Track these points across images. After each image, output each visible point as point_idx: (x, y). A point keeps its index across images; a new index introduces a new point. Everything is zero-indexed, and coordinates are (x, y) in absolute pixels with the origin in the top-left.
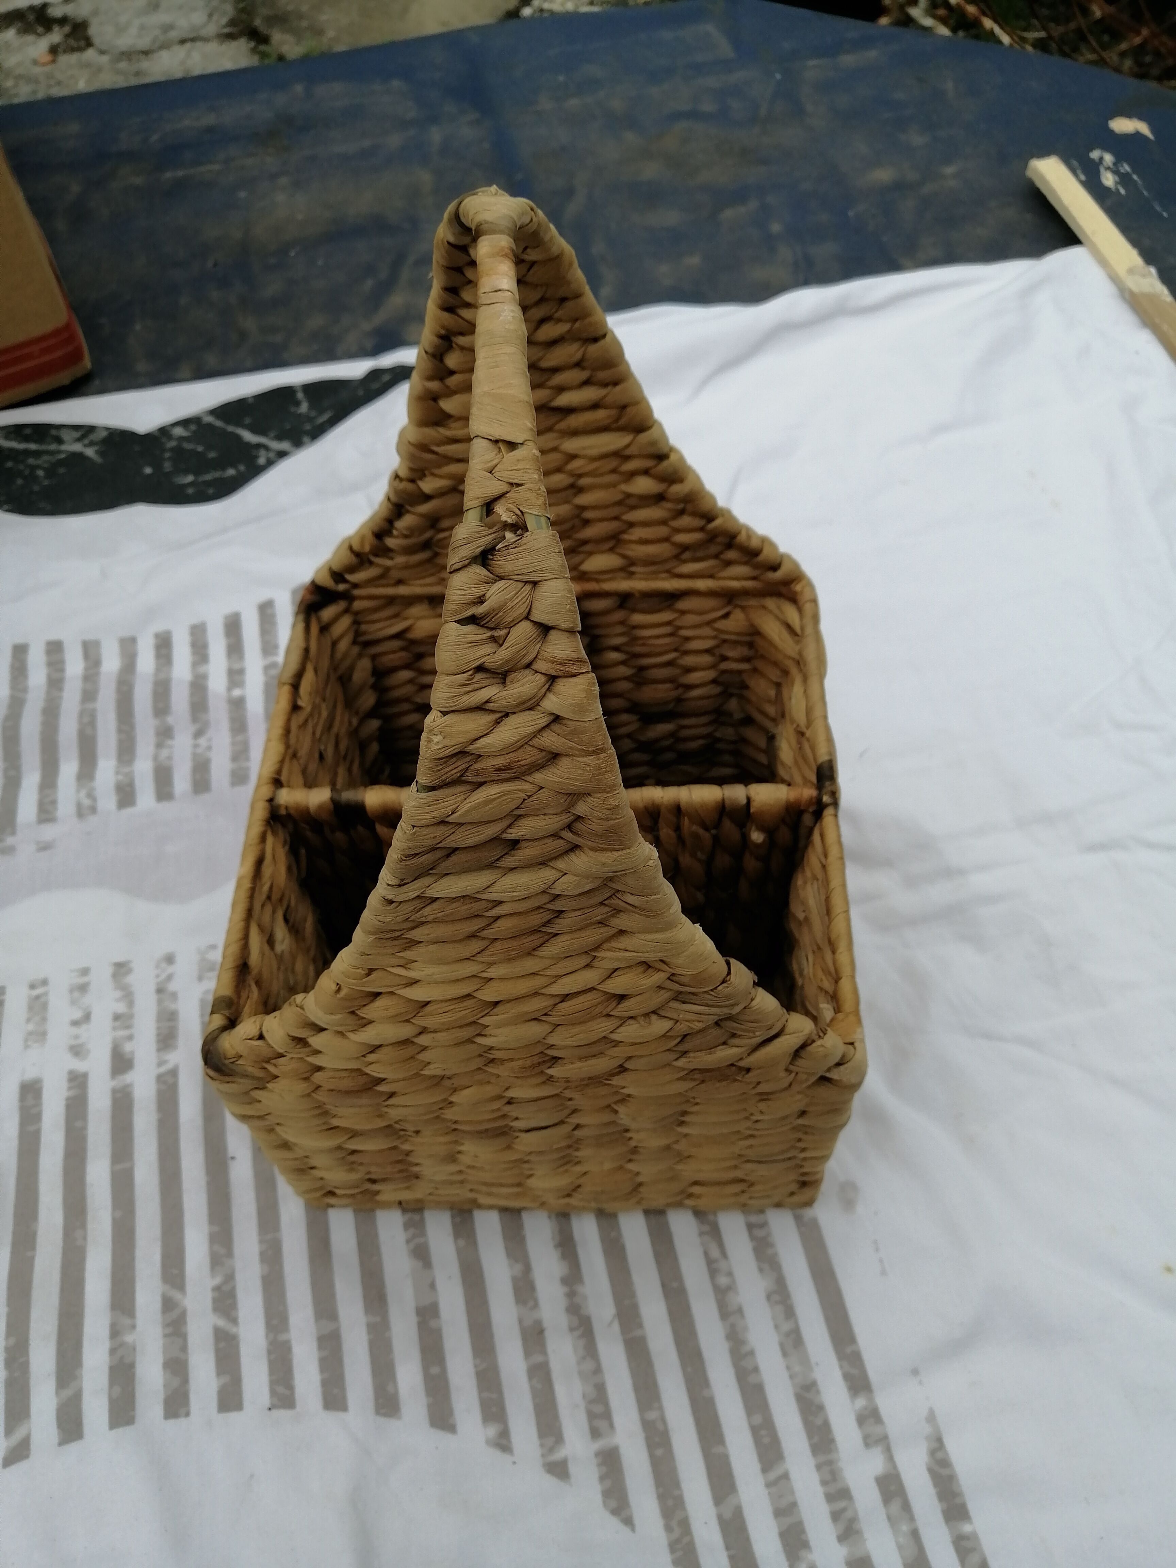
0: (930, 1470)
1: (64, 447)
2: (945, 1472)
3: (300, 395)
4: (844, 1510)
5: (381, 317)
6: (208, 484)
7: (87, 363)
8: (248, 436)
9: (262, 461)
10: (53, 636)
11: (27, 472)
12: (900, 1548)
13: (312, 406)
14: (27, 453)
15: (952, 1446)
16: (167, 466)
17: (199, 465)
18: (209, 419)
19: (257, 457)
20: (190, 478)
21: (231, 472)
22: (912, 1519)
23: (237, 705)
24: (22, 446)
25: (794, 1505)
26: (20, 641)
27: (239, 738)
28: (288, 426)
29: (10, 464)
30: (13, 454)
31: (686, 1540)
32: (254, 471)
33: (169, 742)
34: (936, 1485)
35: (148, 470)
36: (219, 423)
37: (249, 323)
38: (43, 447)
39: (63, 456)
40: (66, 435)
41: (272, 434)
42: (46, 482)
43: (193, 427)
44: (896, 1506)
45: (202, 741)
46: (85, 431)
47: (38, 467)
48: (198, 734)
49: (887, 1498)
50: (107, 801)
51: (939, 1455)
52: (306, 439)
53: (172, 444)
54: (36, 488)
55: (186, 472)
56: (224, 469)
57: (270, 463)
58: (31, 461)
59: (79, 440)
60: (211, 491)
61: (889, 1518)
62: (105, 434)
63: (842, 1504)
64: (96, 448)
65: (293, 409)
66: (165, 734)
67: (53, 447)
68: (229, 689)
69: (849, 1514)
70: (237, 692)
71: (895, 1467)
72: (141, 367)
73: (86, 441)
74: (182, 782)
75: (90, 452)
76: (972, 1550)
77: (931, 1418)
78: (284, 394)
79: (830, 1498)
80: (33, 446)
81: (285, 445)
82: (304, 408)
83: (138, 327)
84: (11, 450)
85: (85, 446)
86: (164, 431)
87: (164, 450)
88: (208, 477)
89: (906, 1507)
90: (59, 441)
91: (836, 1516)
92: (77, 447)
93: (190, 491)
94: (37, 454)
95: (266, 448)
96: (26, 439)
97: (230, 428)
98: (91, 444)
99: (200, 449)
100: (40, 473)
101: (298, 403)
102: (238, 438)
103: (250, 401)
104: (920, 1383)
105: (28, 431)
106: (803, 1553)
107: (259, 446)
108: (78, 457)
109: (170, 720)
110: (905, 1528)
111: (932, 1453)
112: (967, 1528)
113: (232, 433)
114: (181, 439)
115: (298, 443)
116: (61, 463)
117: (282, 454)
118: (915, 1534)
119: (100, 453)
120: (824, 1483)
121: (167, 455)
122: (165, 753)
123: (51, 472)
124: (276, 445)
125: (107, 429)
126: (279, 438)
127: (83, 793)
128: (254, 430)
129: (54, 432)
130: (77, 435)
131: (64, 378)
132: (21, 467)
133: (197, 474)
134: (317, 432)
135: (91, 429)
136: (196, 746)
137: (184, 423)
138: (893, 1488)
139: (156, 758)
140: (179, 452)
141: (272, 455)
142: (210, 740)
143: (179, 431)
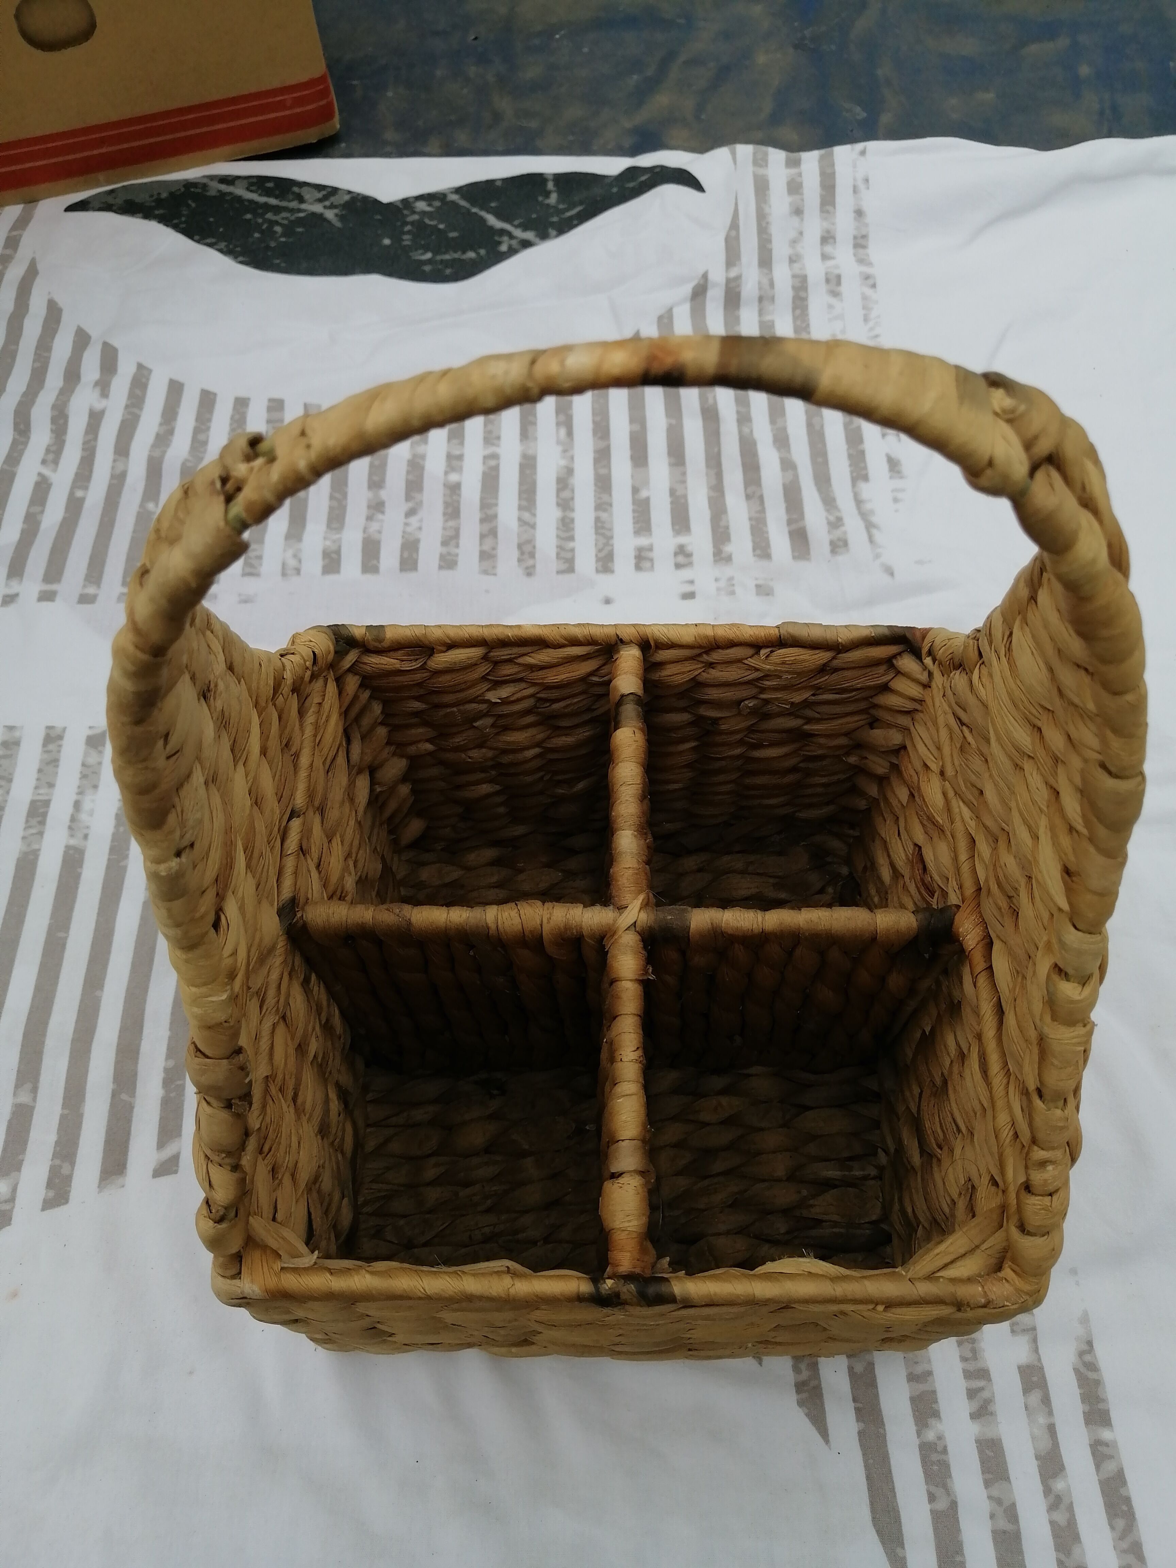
0: (1076, 1371)
1: (303, 206)
2: (1092, 1375)
3: (550, 185)
4: (982, 1389)
5: (642, 116)
6: (447, 264)
7: (336, 123)
8: (492, 220)
9: (504, 248)
10: (276, 395)
11: (265, 227)
12: (1033, 1438)
13: (559, 201)
14: (267, 207)
15: (1103, 1354)
16: (407, 240)
17: (441, 243)
18: (454, 197)
19: (500, 243)
20: (429, 255)
21: (471, 255)
22: (1050, 1413)
23: (454, 489)
24: (263, 199)
25: (930, 1373)
26: (242, 394)
27: (451, 523)
28: (534, 216)
29: (249, 216)
30: (253, 207)
31: (813, 1383)
32: (496, 257)
33: (380, 516)
34: (1080, 1386)
35: (387, 242)
36: (463, 203)
37: (504, 104)
38: (284, 204)
39: (302, 215)
40: (307, 193)
41: (516, 222)
42: (283, 239)
43: (437, 204)
44: (1035, 1397)
45: (414, 520)
46: (328, 192)
47: (277, 223)
48: (411, 513)
49: (1027, 1389)
50: (313, 564)
51: (1088, 1358)
52: (553, 232)
53: (416, 217)
54: (273, 244)
55: (426, 249)
56: (464, 252)
57: (512, 252)
58: (269, 216)
59: (320, 200)
60: (448, 271)
61: (1026, 1408)
62: (347, 197)
63: (981, 1383)
64: (336, 211)
65: (540, 199)
66: (377, 507)
67: (294, 204)
68: (446, 473)
69: (985, 1394)
70: (454, 477)
71: (1039, 1360)
72: (390, 135)
73: (327, 203)
74: (389, 556)
75: (330, 215)
76: (1111, 1457)
77: (1085, 1319)
78: (535, 181)
79: (968, 1375)
80: (273, 201)
81: (529, 235)
82: (553, 199)
83: (390, 94)
84: (251, 201)
85: (325, 207)
86: (406, 203)
87: (406, 223)
88: (447, 257)
89: (1046, 1401)
90: (301, 199)
91: (972, 1394)
92: (318, 208)
93: (427, 268)
94: (277, 210)
95: (511, 236)
96: (268, 193)
97: (474, 210)
98: (332, 207)
99: (441, 226)
100: (278, 229)
101: (547, 194)
102: (483, 221)
103: (499, 184)
104: (1077, 1283)
105: (270, 185)
106: (932, 1422)
107: (502, 232)
108: (318, 218)
109: (383, 494)
110: (1042, 1420)
111: (1081, 1354)
112: (1106, 1435)
113: (476, 213)
114: (424, 213)
115: (544, 236)
116: (299, 222)
117: (526, 244)
118: (1051, 1429)
119: (341, 218)
120: (964, 1359)
121: (408, 228)
122: (374, 526)
123: (289, 230)
124: (519, 233)
125: (349, 192)
126: (525, 227)
127: (290, 553)
128: (499, 216)
129: (296, 189)
130: (320, 195)
131: (311, 135)
132: (260, 221)
133: (436, 252)
134: (565, 227)
135: (334, 191)
136: (406, 524)
137: (429, 198)
138: (1035, 1379)
139: (365, 530)
140: (420, 226)
141: (514, 243)
142: (421, 521)
143: (421, 206)
